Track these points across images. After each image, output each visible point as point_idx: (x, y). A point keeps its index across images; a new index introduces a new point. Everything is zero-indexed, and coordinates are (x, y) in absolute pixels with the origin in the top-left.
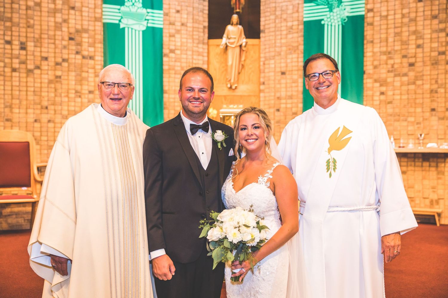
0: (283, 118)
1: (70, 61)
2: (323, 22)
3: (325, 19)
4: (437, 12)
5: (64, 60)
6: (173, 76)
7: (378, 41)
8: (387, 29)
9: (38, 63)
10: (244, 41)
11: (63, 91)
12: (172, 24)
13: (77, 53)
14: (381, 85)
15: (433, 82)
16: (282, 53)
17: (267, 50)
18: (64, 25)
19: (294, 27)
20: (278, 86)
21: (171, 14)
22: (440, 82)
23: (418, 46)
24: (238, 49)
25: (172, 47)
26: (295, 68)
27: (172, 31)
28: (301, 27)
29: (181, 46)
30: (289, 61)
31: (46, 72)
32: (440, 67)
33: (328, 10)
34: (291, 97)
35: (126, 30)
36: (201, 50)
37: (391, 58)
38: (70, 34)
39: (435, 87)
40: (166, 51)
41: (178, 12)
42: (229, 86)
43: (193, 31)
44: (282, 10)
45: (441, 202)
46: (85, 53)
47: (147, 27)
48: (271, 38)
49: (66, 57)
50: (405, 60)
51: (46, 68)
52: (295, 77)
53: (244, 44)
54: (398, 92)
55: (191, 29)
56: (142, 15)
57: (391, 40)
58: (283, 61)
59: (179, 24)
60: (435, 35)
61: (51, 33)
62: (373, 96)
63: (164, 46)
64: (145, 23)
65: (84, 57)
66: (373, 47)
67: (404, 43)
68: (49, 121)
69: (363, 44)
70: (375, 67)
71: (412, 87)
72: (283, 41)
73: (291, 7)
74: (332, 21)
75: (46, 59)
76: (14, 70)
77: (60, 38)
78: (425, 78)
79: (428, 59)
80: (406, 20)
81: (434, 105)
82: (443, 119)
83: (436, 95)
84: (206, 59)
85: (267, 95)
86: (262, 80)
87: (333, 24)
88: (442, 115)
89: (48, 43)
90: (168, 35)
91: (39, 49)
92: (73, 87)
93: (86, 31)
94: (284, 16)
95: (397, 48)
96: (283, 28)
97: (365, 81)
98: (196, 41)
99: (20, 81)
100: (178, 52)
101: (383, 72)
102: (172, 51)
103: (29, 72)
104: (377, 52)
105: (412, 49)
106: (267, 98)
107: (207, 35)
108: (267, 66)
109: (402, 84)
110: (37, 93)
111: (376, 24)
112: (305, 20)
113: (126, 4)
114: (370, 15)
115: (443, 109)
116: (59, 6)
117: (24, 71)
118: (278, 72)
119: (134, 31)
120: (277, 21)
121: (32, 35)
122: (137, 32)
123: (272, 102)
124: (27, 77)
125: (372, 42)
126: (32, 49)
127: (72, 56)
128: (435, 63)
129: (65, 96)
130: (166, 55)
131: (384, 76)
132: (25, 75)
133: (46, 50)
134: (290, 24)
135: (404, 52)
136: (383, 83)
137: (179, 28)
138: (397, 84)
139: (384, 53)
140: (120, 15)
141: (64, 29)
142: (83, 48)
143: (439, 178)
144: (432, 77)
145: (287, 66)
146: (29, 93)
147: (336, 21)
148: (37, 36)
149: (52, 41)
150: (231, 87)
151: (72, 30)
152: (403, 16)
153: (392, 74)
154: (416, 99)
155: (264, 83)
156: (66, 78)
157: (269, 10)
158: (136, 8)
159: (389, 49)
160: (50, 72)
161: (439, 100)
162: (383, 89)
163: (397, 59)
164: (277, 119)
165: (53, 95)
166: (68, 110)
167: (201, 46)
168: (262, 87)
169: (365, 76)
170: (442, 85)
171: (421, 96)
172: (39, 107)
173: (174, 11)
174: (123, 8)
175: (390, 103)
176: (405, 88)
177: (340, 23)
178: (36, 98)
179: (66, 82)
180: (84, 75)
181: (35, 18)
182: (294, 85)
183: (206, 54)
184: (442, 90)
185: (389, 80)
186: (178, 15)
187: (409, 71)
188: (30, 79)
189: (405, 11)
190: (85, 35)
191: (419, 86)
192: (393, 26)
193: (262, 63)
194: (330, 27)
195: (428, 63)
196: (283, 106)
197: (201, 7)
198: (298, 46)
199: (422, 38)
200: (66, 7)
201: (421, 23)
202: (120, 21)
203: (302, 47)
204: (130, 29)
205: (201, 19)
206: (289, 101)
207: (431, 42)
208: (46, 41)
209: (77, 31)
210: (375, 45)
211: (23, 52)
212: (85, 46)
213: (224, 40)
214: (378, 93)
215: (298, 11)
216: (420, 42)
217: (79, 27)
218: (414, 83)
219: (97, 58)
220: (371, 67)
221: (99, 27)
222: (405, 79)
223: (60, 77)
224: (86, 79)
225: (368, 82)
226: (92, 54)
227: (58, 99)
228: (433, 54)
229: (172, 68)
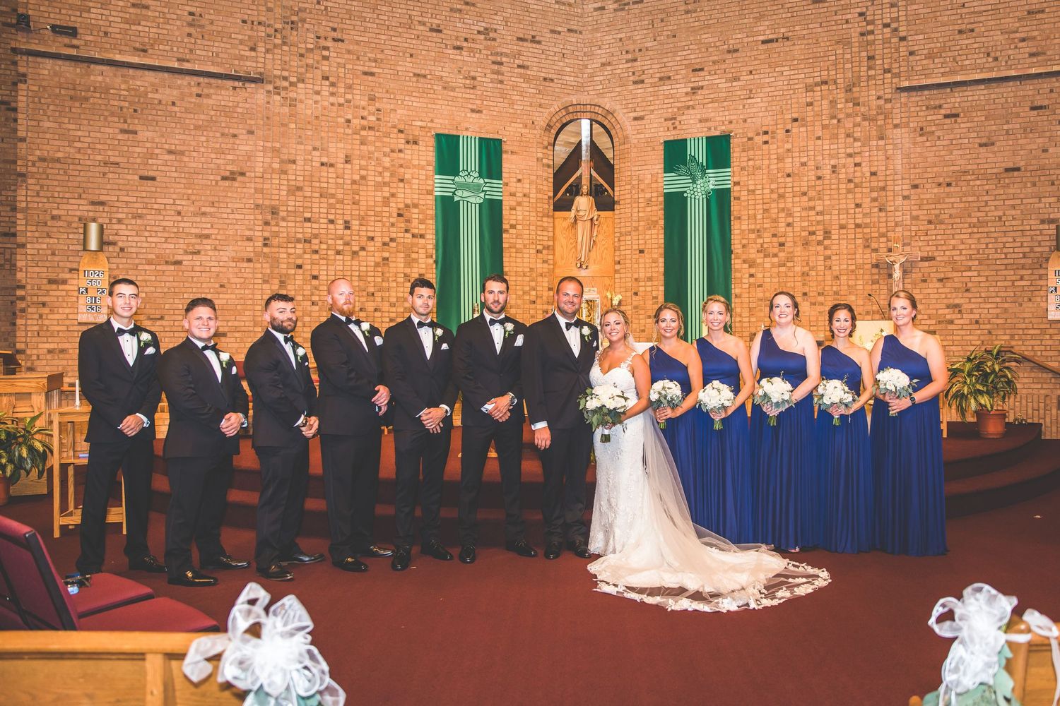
0: (641, 303)
1: (398, 240)
2: (685, 195)
3: (688, 192)
4: (806, 189)
5: (392, 240)
6: (514, 255)
7: (746, 217)
8: (755, 205)
9: (363, 244)
10: (596, 214)
11: (391, 275)
12: (513, 195)
13: (407, 231)
14: (750, 267)
15: (805, 264)
16: (640, 228)
17: (622, 225)
18: (392, 199)
19: (653, 199)
20: (636, 266)
21: (510, 184)
22: (811, 264)
23: (789, 225)
24: (589, 223)
25: (513, 222)
26: (656, 246)
27: (514, 204)
28: (661, 199)
29: (523, 220)
30: (647, 237)
31: (372, 254)
32: (811, 248)
33: (690, 181)
34: (650, 279)
35: (461, 202)
36: (546, 224)
37: (760, 237)
38: (399, 209)
39: (807, 269)
40: (505, 226)
41: (519, 181)
42: (579, 265)
43: (537, 202)
44: (639, 180)
46: (416, 231)
47: (485, 199)
48: (627, 210)
49: (394, 235)
50: (775, 239)
51: (372, 249)
52: (655, 256)
53: (595, 218)
54: (768, 274)
55: (534, 201)
56: (479, 186)
57: (759, 217)
58: (640, 237)
59: (521, 195)
60: (804, 214)
61: (378, 209)
62: (741, 278)
63: (504, 221)
64: (482, 195)
65: (414, 236)
66: (741, 224)
67: (775, 221)
68: (376, 310)
69: (730, 221)
70: (744, 246)
71: (783, 269)
72: (641, 214)
73: (649, 176)
74: (696, 194)
75: (372, 239)
76: (338, 253)
77: (387, 214)
78: (796, 259)
79: (798, 239)
80: (775, 196)
81: (806, 289)
82: (815, 304)
83: (807, 278)
84: (551, 234)
85: (623, 276)
86: (617, 259)
87: (697, 197)
88: (813, 300)
89: (375, 221)
90: (508, 208)
91: (364, 228)
92: (402, 270)
93: (416, 206)
94: (642, 186)
95: (765, 226)
96: (640, 200)
97: (733, 262)
98: (540, 214)
99: (344, 265)
100: (519, 227)
101: (752, 253)
102: (513, 226)
103: (354, 254)
104: (744, 230)
105: (782, 228)
106: (623, 280)
107: (552, 207)
108: (622, 243)
109: (773, 266)
110: (362, 278)
111: (742, 198)
112: (665, 191)
113: (461, 174)
114: (737, 188)
115: (815, 294)
116: (387, 179)
117: (350, 253)
118: (635, 250)
119: (469, 204)
120: (633, 192)
121: (357, 213)
122: (473, 205)
123: (630, 284)
124: (352, 259)
125: (739, 218)
126: (357, 228)
127: (402, 235)
128: (806, 244)
129: (393, 281)
130: (507, 231)
131: (752, 256)
132: (349, 258)
133: (372, 229)
134: (648, 195)
135: (773, 231)
136: (752, 264)
137: (519, 199)
138: (767, 265)
139: (753, 231)
140: (454, 186)
141: (392, 204)
142: (413, 225)
144: (803, 258)
145: (645, 244)
146: (353, 278)
147: (700, 194)
148: (362, 213)
149: (379, 218)
150: (581, 267)
151: (401, 206)
152: (772, 191)
153: (762, 255)
154: (787, 282)
155: (619, 263)
156: (394, 259)
157: (624, 178)
158: (472, 178)
159: (758, 227)
160: (376, 254)
161: (811, 284)
162: (753, 271)
163: (767, 238)
164: (635, 303)
165: (379, 279)
166: (397, 297)
167: (545, 219)
168: (617, 267)
169: (733, 256)
170: (813, 267)
171: (792, 279)
172: (365, 293)
173: (515, 180)
174: (457, 179)
175: (760, 286)
176: (775, 270)
177: (704, 196)
178: (362, 284)
179: (394, 265)
180: (414, 256)
181: (361, 193)
182: (654, 265)
183: (551, 229)
184: (814, 273)
185: (758, 261)
186: (519, 185)
187: (780, 251)
188: (355, 263)
189: (774, 186)
190: (416, 211)
191: (789, 268)
192: (761, 201)
193: (616, 239)
194: (693, 200)
195: (799, 243)
196: (641, 289)
197: (545, 174)
198: (657, 221)
199: (790, 215)
200: (395, 180)
201: (791, 200)
202: (454, 193)
203: (662, 222)
204: (465, 203)
205: (545, 188)
206: (649, 283)
207: (801, 221)
208: (372, 218)
209: (407, 206)
210: (743, 222)
211: (348, 232)
212: (415, 223)
213: (573, 212)
214: (747, 276)
215: (656, 181)
216: (790, 220)
217: (408, 201)
218: (784, 265)
219: (428, 236)
220: (739, 246)
221: (430, 200)
222: (775, 260)
223: (388, 259)
224: (415, 261)
225: (736, 263)
226: (423, 232)
227: (385, 284)
228: (804, 234)
229: (512, 246)
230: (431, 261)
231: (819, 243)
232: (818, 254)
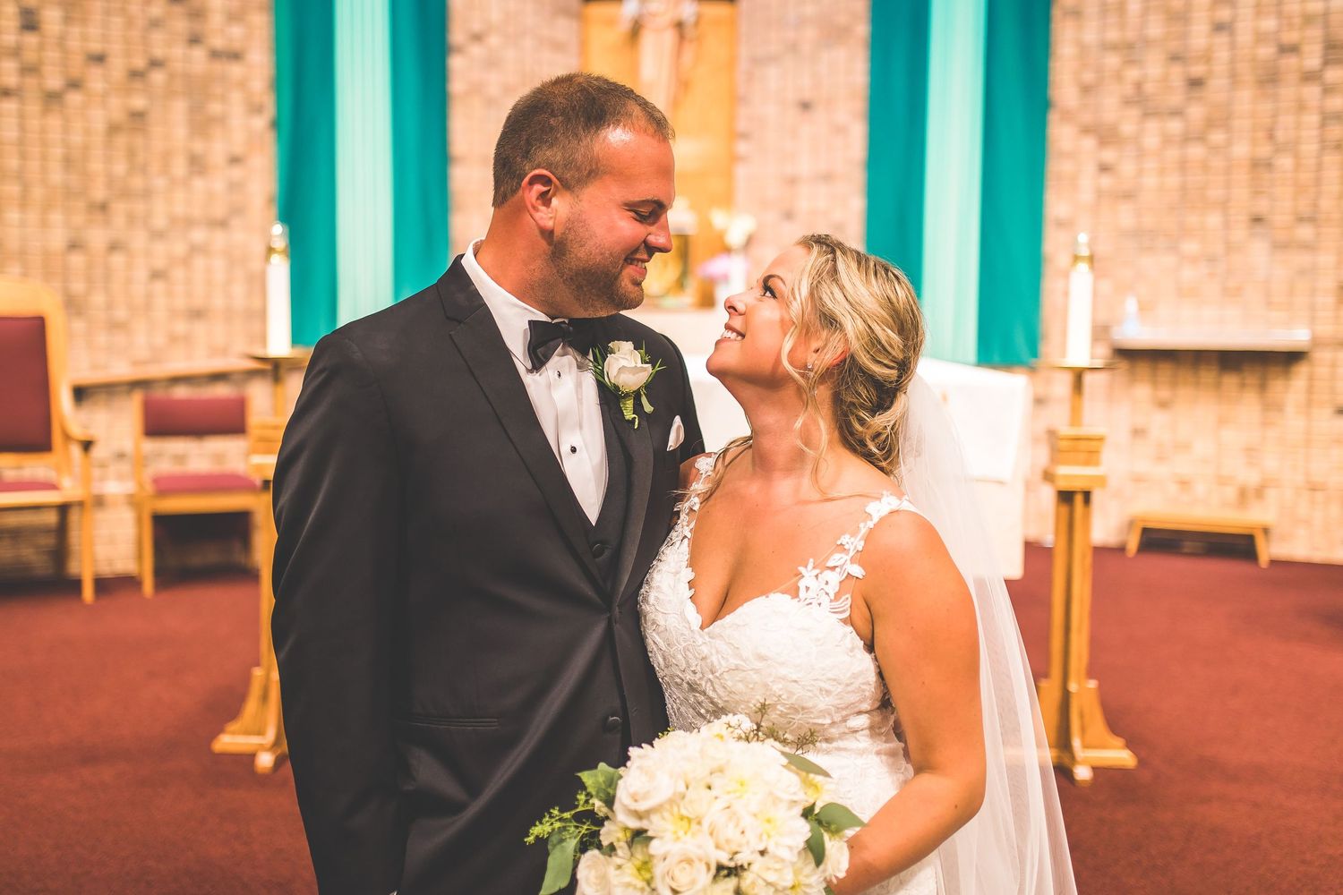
1: (171, 65)
5: (155, 64)
6: (479, 113)
7: (1096, 9)
9: (75, 71)
10: (690, 9)
11: (153, 157)
13: (195, 40)
14: (1102, 144)
15: (1261, 136)
16: (805, 48)
17: (759, 39)
20: (791, 145)
22: (1280, 135)
23: (1219, 27)
24: (672, 35)
25: (477, 27)
26: (848, 91)
29: (505, 21)
30: (823, 70)
31: (100, 99)
32: (1283, 92)
34: (828, 179)
36: (562, 35)
37: (1130, 63)
39: (1264, 150)
40: (457, 35)
45: (1271, 494)
46: (218, 42)
49: (158, 52)
50: (1177, 69)
51: (101, 86)
52: (843, 117)
53: (690, 20)
54: (1152, 164)
57: (1134, 9)
58: (805, 69)
62: (1074, 176)
63: (453, 24)
65: (215, 55)
66: (1080, 30)
67: (1181, 20)
68: (112, 247)
69: (1050, 19)
70: (1086, 90)
71: (1196, 151)
72: (808, 11)
75: (99, 59)
78: (1235, 122)
79: (1246, 66)
81: (1262, 206)
82: (1285, 246)
83: (1265, 175)
85: (756, 171)
86: (739, 126)
88: (1283, 236)
89: (106, 13)
91: (77, 30)
92: (182, 145)
95: (1151, 31)
97: (1051, 133)
98: (548, 9)
99: (22, 129)
100: (494, 40)
101: (1109, 106)
102: (477, 38)
103: (52, 99)
104: (1092, 45)
105: (1199, 35)
108: (757, 85)
109: (1167, 140)
115: (1289, 219)
117: (37, 96)
118: (791, 102)
123: (773, 191)
124: (45, 113)
125: (1077, 12)
126: (57, 29)
127: (180, 51)
128: (1269, 79)
129: (157, 174)
130: (460, 50)
131: (1111, 115)
132: (37, 108)
133: (100, 32)
135: (1172, 46)
136: (1108, 137)
138: (1151, 140)
139: (1113, 47)
142: (211, 25)
143: (1265, 424)
144: (1258, 121)
145: (817, 85)
146: (50, 164)
153: (1137, 112)
154: (1205, 186)
155: (746, 136)
156: (161, 116)
159: (1130, 35)
160: (111, 101)
161: (1278, 191)
162: (1109, 155)
163: (1154, 67)
165: (122, 168)
166: (169, 216)
167: (561, 21)
168: (740, 147)
169: (1053, 117)
170: (1286, 143)
171: (1221, 179)
172: (82, 203)
175: (1128, 196)
176: (1173, 153)
178: (72, 179)
180: (215, 108)
182: (838, 141)
183: (576, 48)
184: (1285, 162)
185: (1126, 128)
187: (1189, 100)
188: (54, 122)
191: (1215, 149)
196: (805, 206)
198: (851, 29)
203: (862, 29)
207: (1257, 18)
210: (1086, 24)
211: (31, 39)
212: (217, 19)
213: (631, 7)
214: (1092, 169)
216: (1225, 15)
218: (1201, 138)
219: (253, 57)
220: (1074, 90)
222: (1175, 126)
223: (143, 114)
224: (222, 120)
225: (1061, 134)
226: (237, 45)
227: (137, 182)
228: (1266, 51)
229: (476, 89)
230: (260, 123)
231: (1309, 77)
232: (1301, 107)
